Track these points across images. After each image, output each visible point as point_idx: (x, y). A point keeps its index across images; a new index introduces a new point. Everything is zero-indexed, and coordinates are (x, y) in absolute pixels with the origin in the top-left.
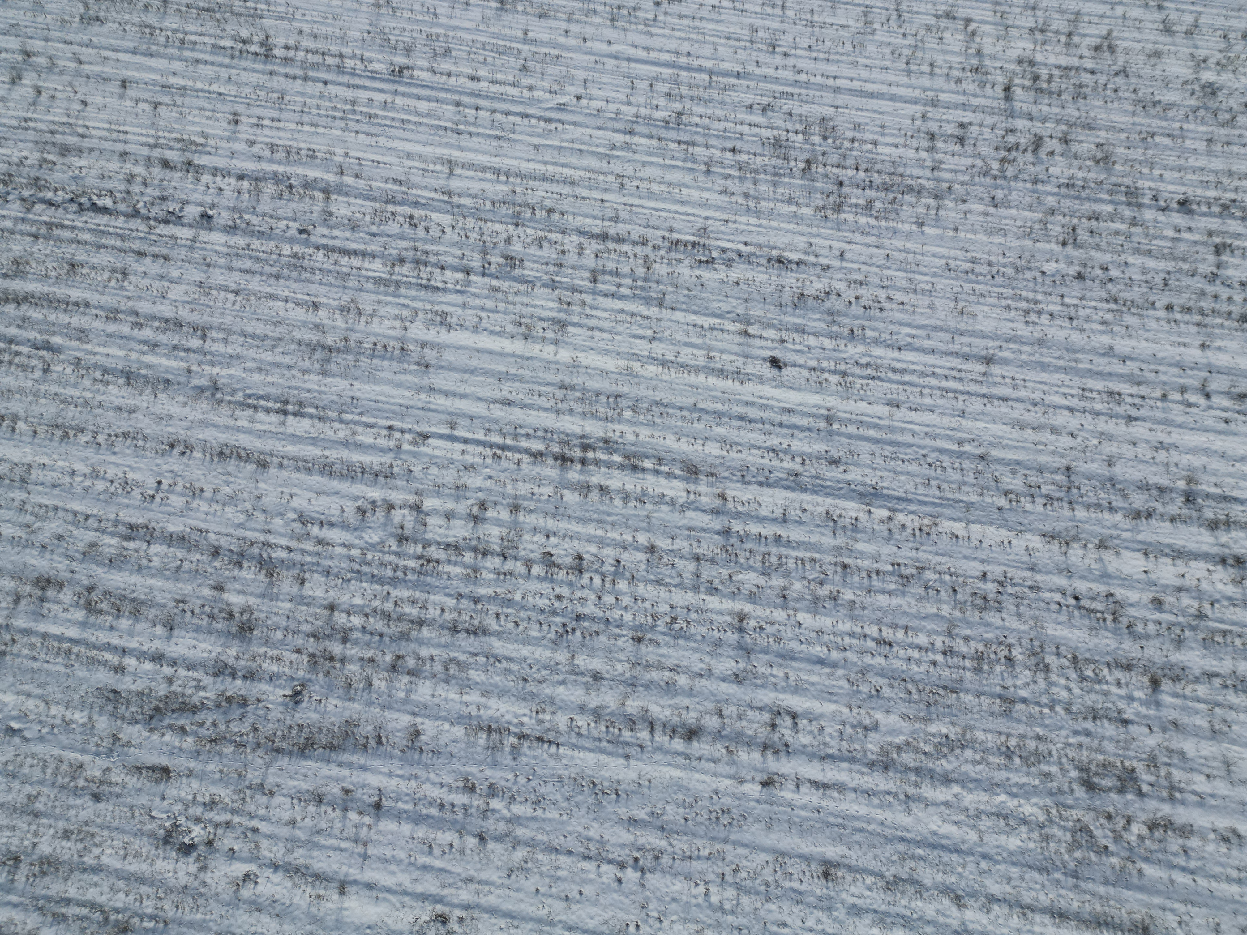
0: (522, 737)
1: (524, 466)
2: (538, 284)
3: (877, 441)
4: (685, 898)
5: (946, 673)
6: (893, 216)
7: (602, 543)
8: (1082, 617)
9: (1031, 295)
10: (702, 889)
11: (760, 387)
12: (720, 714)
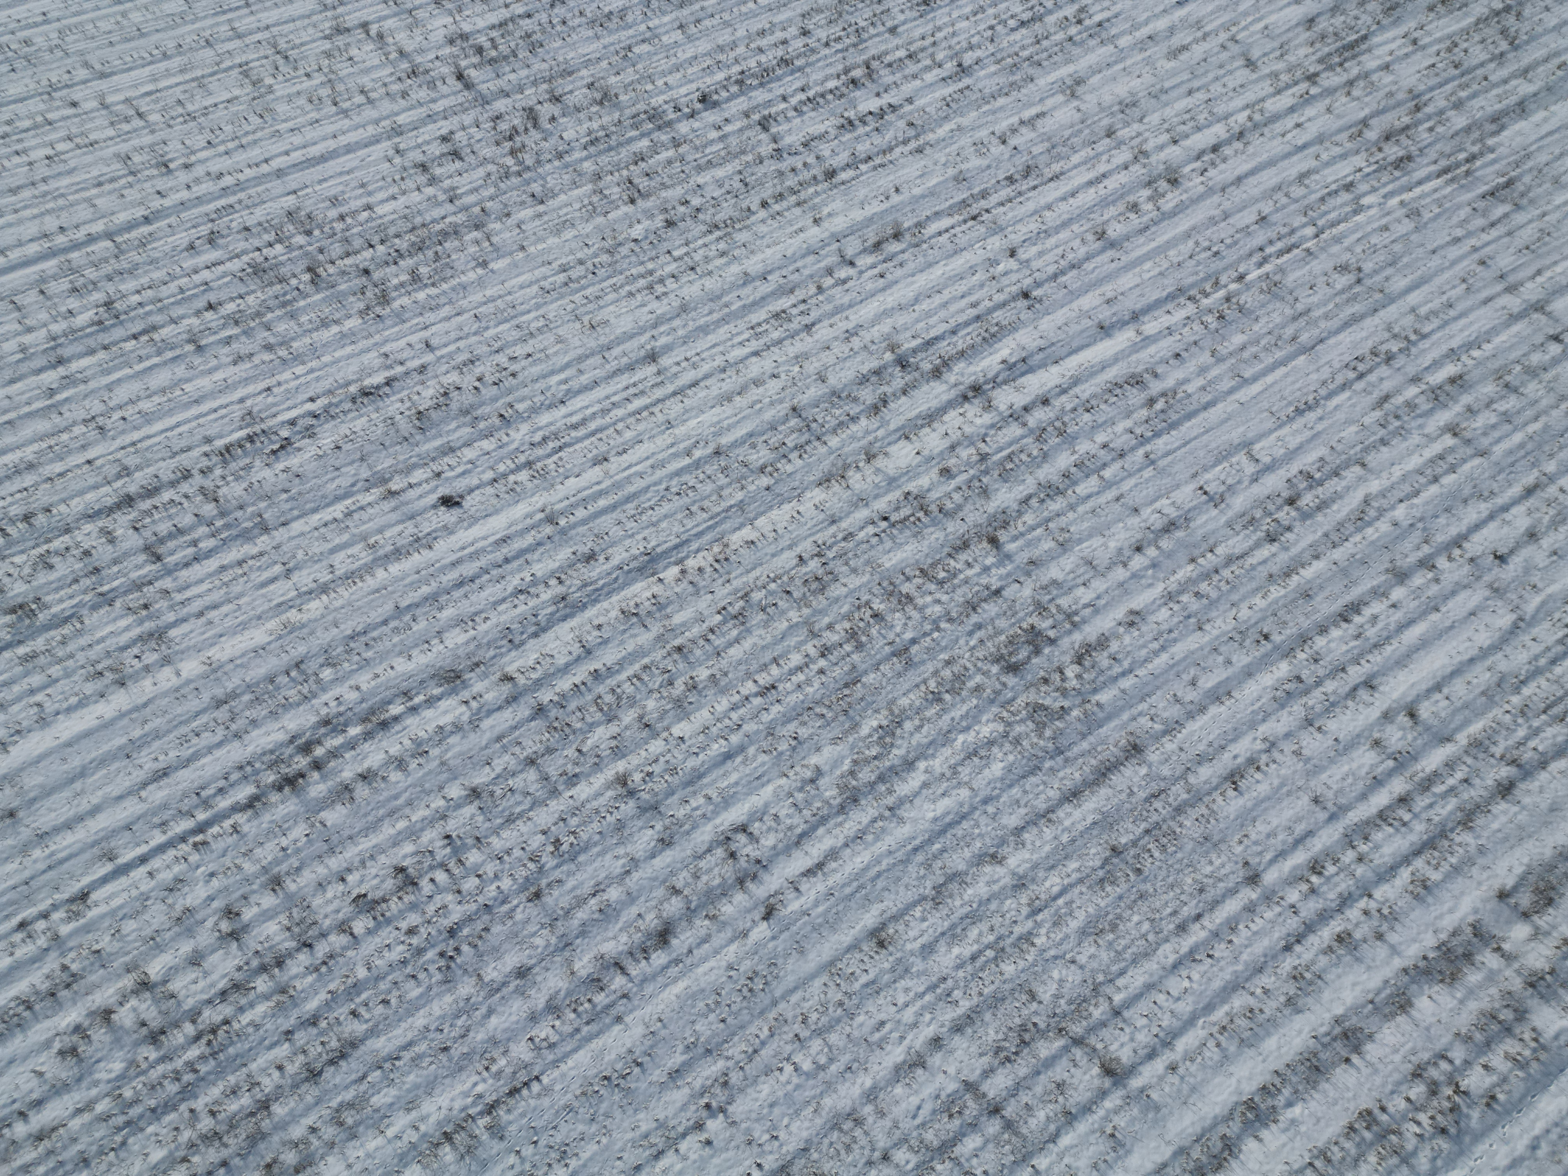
0: (491, 1108)
1: (245, 829)
2: (85, 612)
3: (614, 507)
4: (780, 1093)
5: (837, 672)
6: (449, 272)
7: (412, 834)
8: (901, 531)
9: (641, 269)
10: (788, 1069)
11: (453, 538)
12: (676, 892)
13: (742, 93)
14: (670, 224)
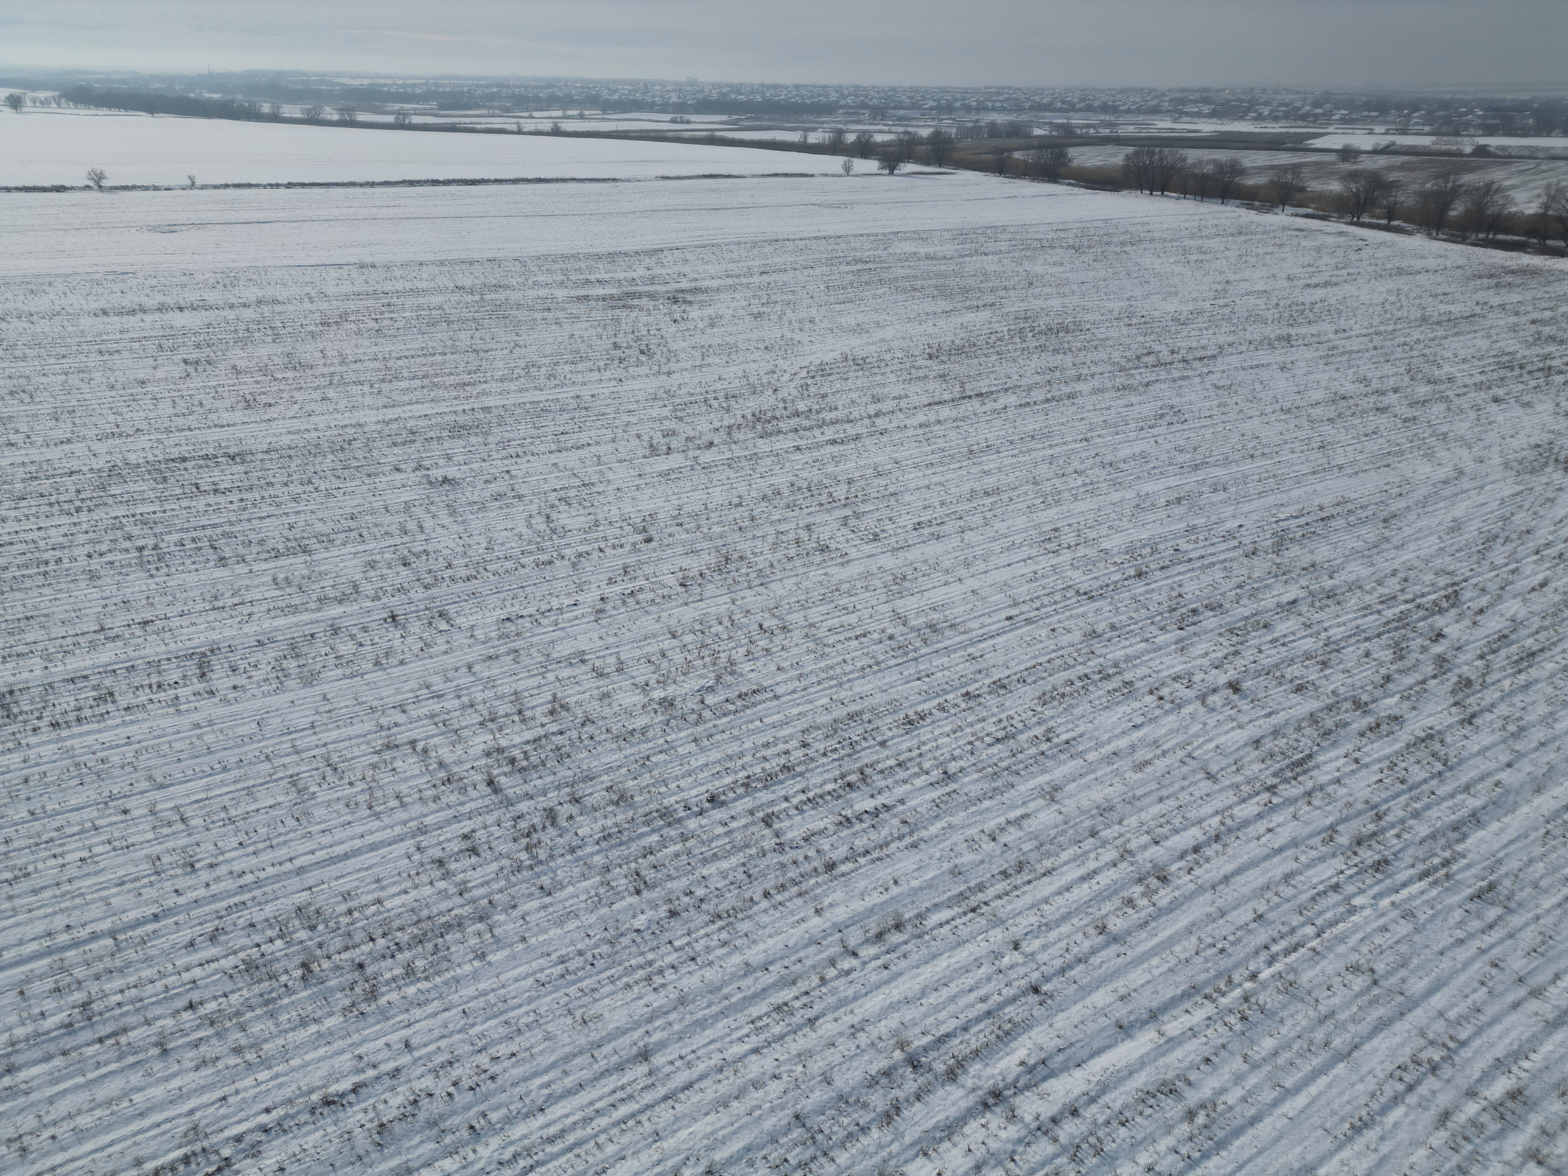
6: (445, 965)
9: (641, 960)
13: (747, 794)
14: (673, 914)
